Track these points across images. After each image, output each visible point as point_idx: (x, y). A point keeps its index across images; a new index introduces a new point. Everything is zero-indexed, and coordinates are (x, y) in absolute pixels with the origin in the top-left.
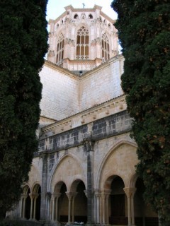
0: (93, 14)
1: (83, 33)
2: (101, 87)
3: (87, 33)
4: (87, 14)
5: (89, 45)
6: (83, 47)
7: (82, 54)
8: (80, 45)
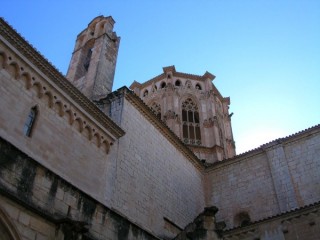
0: (201, 83)
1: (190, 107)
2: (250, 186)
3: (196, 108)
4: (194, 83)
5: (201, 125)
6: (191, 127)
7: (192, 137)
8: (188, 124)
